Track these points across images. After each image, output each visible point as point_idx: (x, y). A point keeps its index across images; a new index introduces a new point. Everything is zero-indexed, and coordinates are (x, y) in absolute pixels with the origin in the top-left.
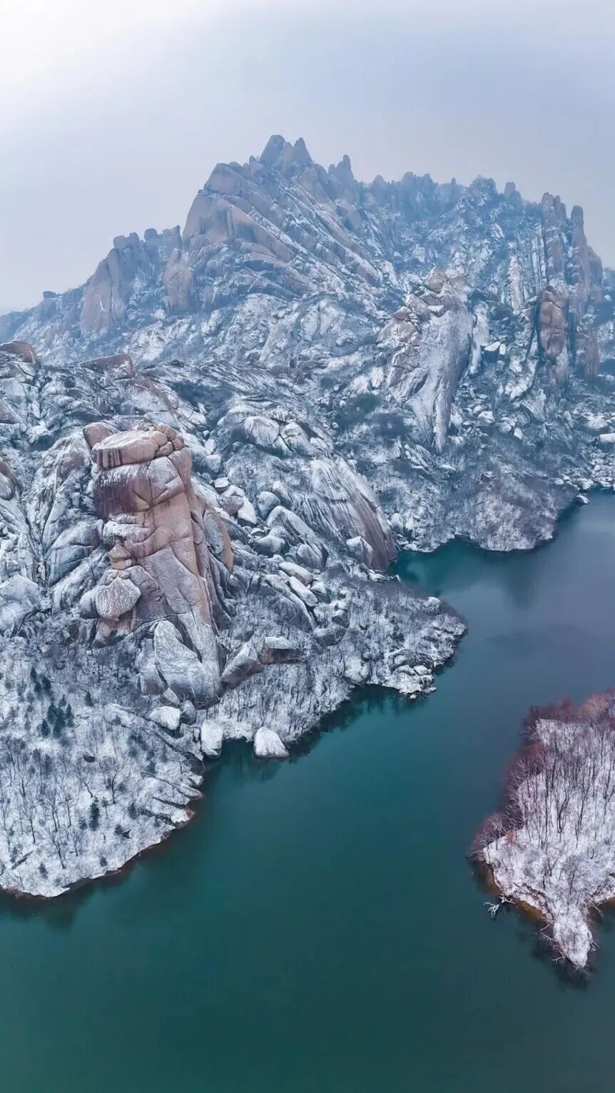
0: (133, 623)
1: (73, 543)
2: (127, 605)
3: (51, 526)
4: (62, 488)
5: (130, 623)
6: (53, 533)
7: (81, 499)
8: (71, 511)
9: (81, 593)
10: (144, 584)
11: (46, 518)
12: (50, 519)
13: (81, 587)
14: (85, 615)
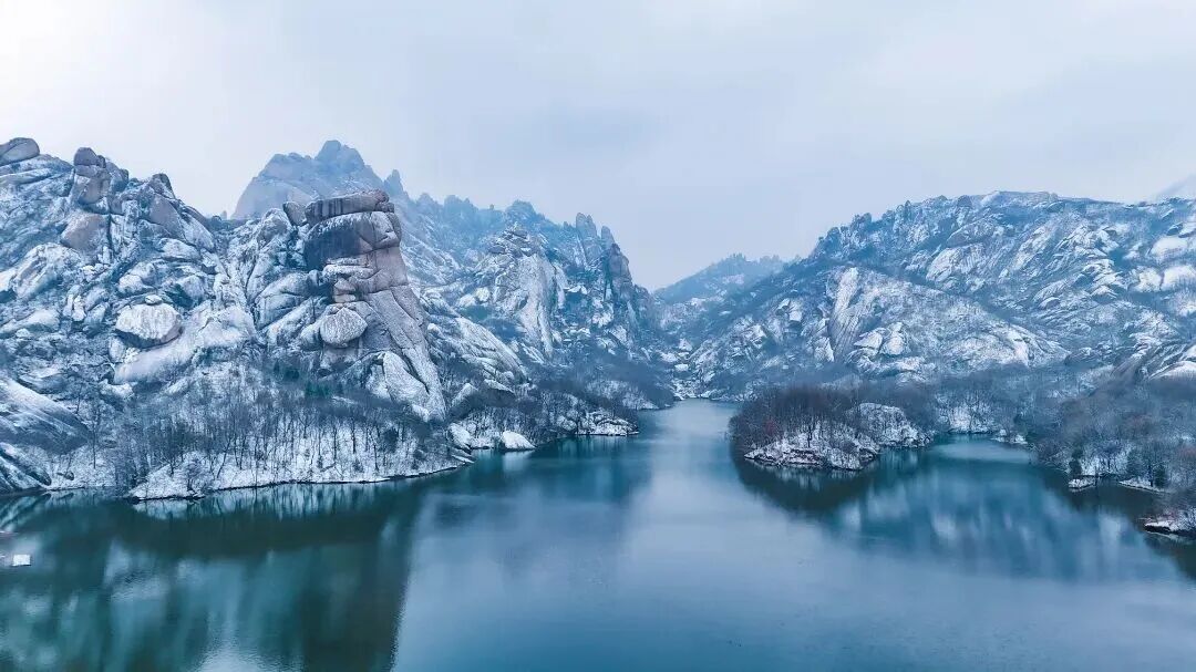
0: (360, 351)
1: (284, 292)
2: (355, 332)
3: (256, 281)
4: (266, 249)
5: (357, 352)
6: (258, 286)
7: (289, 256)
8: (277, 268)
9: (299, 330)
10: (369, 318)
11: (250, 273)
12: (254, 273)
13: (299, 325)
14: (306, 347)
